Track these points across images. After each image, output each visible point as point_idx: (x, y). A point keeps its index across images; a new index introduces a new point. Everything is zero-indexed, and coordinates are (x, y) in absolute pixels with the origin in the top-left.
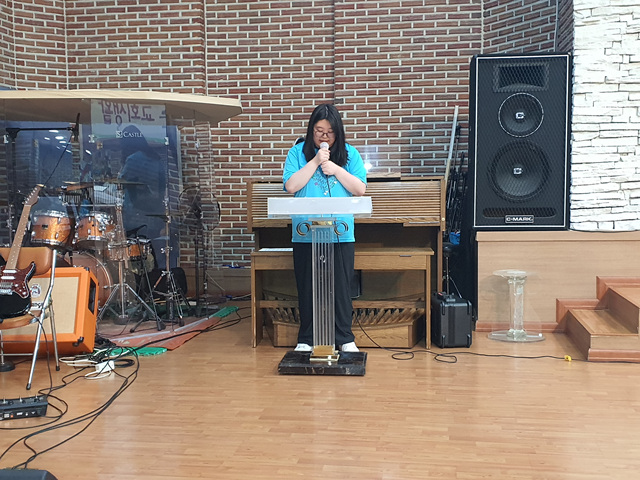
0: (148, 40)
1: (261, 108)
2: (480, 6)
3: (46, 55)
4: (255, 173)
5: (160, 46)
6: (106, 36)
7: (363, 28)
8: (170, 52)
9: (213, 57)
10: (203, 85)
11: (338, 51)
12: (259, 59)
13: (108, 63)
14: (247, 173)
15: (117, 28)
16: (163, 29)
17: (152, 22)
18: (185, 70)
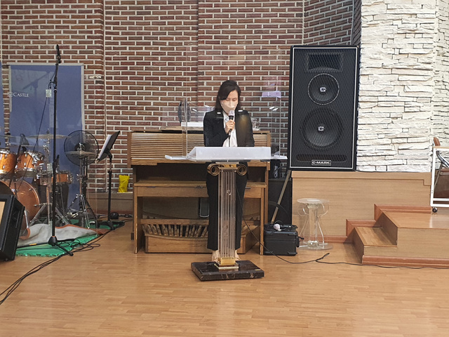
0: (62, 24)
1: (144, 77)
2: (302, 9)
4: (139, 124)
5: (70, 29)
6: (31, 20)
7: (219, 22)
8: (78, 34)
9: (110, 38)
10: (102, 58)
11: (201, 37)
12: (143, 41)
13: (31, 41)
14: (134, 124)
15: (39, 15)
16: (73, 17)
17: (65, 12)
18: (89, 47)
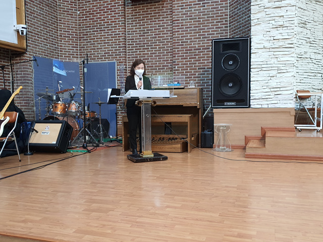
0: (106, 41)
3: (71, 48)
5: (110, 44)
6: (92, 41)
7: (183, 34)
8: (114, 46)
9: (129, 47)
10: (126, 57)
11: (174, 43)
12: (146, 47)
13: (92, 51)
15: (95, 38)
16: (111, 37)
17: (108, 35)
18: (119, 52)
